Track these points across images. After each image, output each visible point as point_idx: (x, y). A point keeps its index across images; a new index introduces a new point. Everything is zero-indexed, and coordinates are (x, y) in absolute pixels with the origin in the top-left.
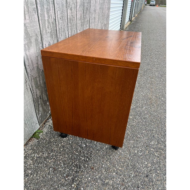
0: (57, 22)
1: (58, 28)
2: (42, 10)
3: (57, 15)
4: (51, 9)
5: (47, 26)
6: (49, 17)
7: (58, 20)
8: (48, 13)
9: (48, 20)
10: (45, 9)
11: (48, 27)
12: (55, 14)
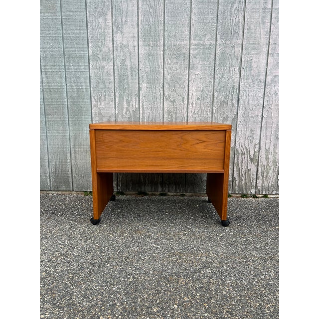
0: (141, 112)
1: (141, 116)
2: (120, 100)
3: (143, 106)
4: (134, 100)
5: (124, 112)
6: (129, 105)
7: (143, 110)
8: (128, 102)
9: (127, 108)
10: (125, 100)
11: (126, 113)
12: (139, 104)
